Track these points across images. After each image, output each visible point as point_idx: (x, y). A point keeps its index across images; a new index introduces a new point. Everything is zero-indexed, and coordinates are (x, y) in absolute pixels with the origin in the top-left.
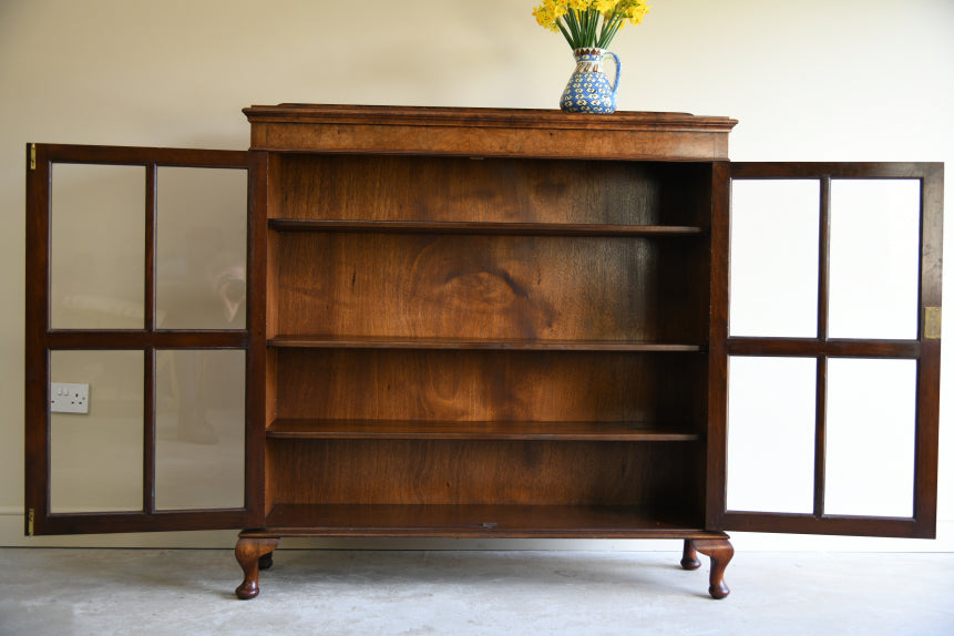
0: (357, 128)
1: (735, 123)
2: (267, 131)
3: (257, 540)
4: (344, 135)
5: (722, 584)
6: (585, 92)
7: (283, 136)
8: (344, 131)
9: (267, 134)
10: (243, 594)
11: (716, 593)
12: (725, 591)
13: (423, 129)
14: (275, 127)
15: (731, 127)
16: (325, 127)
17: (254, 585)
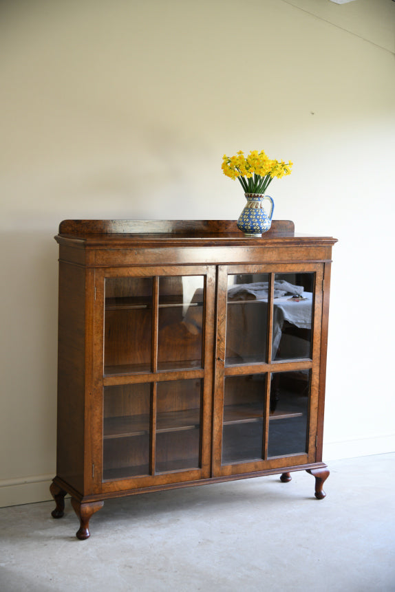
1: (336, 241)
2: (96, 255)
3: (91, 504)
4: (138, 255)
6: (258, 222)
7: (105, 257)
8: (139, 253)
10: (81, 536)
11: (319, 496)
12: (324, 495)
14: (100, 252)
15: (333, 244)
16: (129, 251)
17: (87, 531)
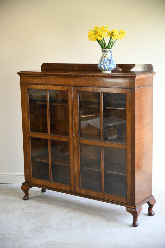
0: (42, 78)
4: (39, 79)
5: (137, 222)
7: (27, 79)
8: (39, 78)
9: (23, 79)
11: (135, 225)
13: (56, 78)
14: (25, 77)
16: (35, 77)
